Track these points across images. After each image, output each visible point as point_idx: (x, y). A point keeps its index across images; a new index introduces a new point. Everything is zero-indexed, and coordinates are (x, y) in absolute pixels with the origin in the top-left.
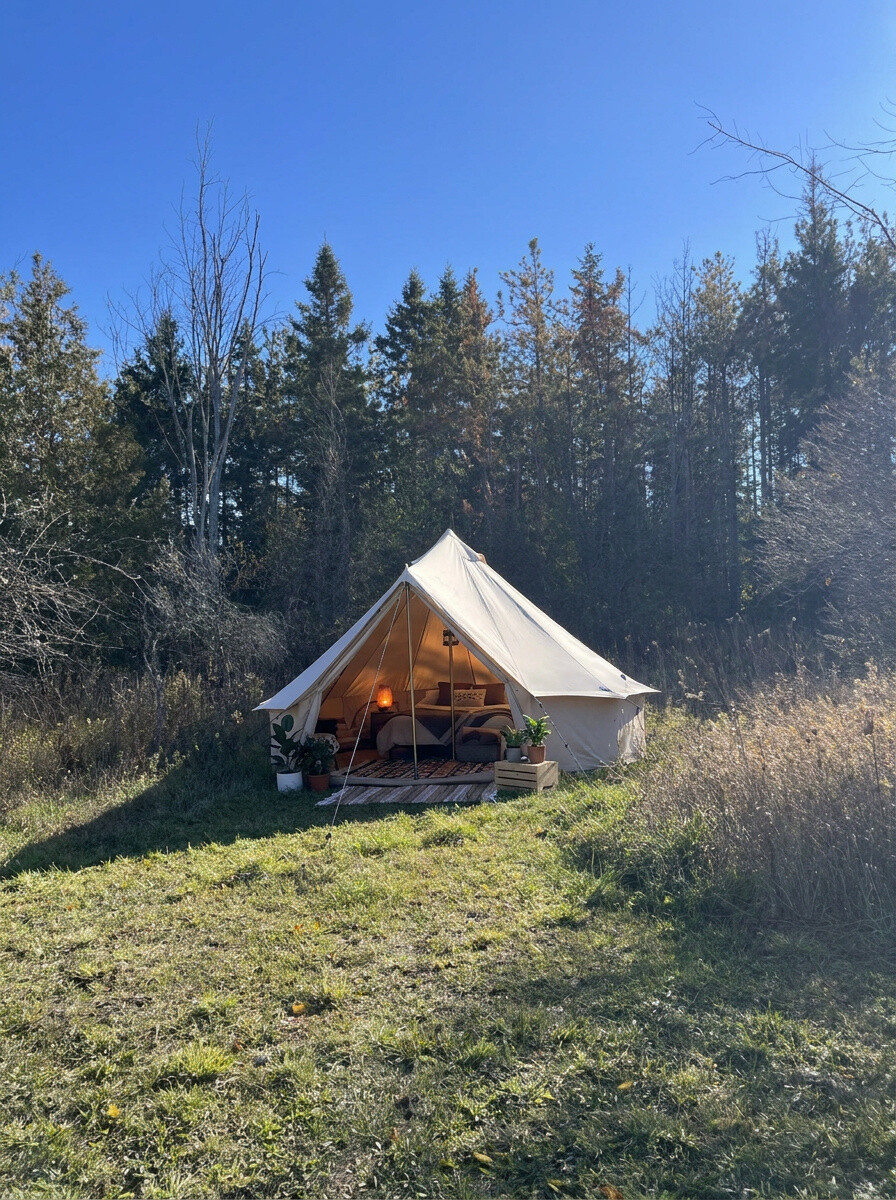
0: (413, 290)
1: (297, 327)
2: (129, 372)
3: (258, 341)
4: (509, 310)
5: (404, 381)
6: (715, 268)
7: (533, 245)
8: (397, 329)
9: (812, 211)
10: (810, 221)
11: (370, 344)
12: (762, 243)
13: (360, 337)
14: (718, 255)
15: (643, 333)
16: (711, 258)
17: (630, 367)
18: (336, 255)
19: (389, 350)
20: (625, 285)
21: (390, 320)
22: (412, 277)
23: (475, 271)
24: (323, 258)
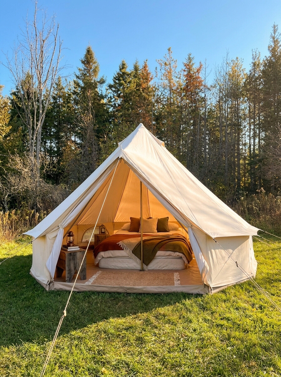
0: (123, 66)
1: (78, 77)
2: (14, 94)
3: (64, 84)
4: (159, 74)
5: (119, 101)
6: (236, 62)
7: (169, 50)
8: (117, 81)
9: (275, 42)
10: (273, 46)
11: (106, 86)
12: (254, 53)
13: (102, 82)
14: (237, 58)
15: (209, 86)
16: (235, 59)
17: (204, 100)
18: (93, 50)
19: (114, 89)
20: (204, 66)
21: (114, 78)
22: (123, 62)
23: (147, 60)
24: (89, 51)
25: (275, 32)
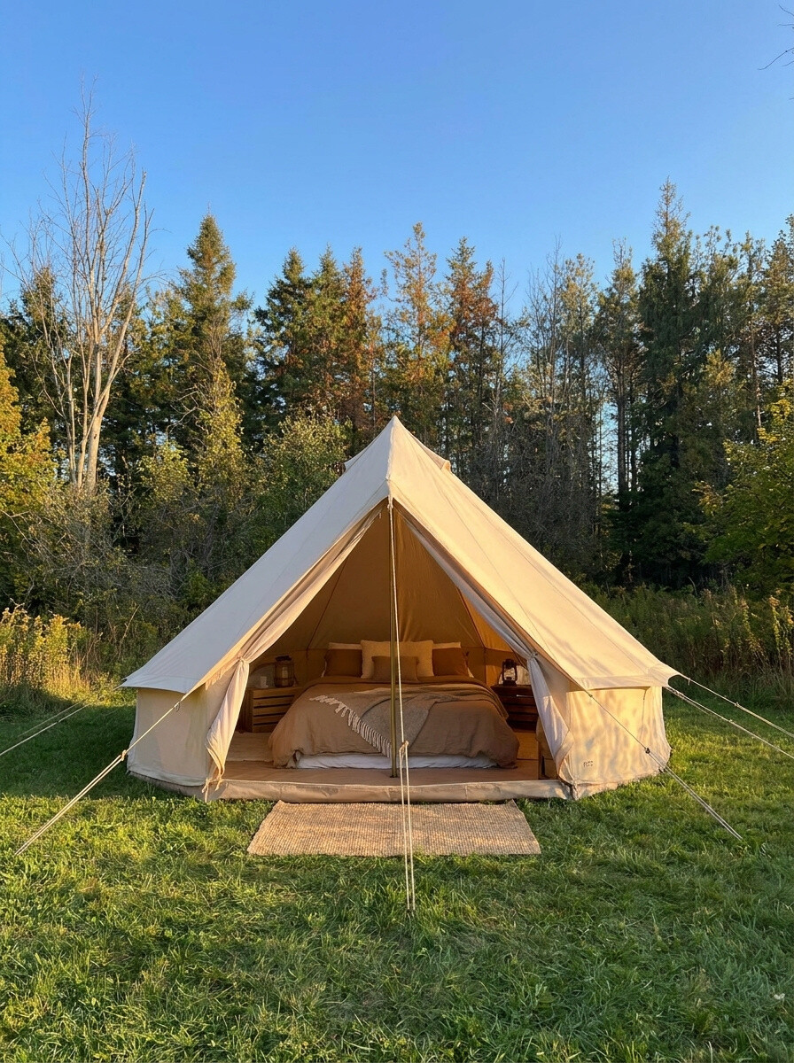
0: (292, 266)
3: (140, 300)
4: (393, 288)
5: (282, 353)
6: (577, 267)
7: (417, 230)
8: (277, 302)
9: (666, 224)
10: (664, 234)
11: (249, 315)
12: (618, 250)
13: (242, 305)
14: (579, 257)
15: (510, 321)
16: (575, 260)
19: (268, 322)
21: (270, 293)
22: (292, 254)
23: (360, 250)
24: (208, 229)
25: (667, 200)
